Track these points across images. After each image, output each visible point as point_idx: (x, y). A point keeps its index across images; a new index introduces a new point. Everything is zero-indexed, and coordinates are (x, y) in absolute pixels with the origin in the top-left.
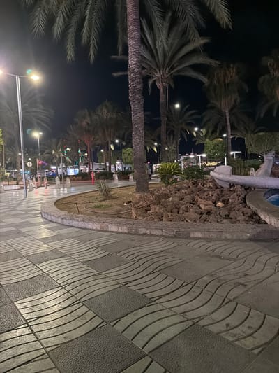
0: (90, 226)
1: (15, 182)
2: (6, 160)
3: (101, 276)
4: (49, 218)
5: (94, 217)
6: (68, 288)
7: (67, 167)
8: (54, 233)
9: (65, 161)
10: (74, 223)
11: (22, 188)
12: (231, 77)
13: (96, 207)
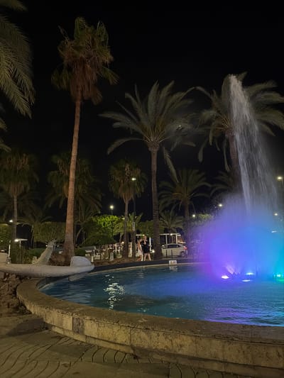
12: (23, 165)
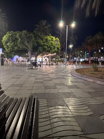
0: (89, 80)
1: (62, 63)
2: (60, 55)
3: (93, 98)
4: (73, 75)
5: (91, 77)
6: (81, 99)
7: (80, 58)
8: (75, 80)
9: (80, 56)
10: (82, 78)
11: (64, 64)
13: (91, 73)
